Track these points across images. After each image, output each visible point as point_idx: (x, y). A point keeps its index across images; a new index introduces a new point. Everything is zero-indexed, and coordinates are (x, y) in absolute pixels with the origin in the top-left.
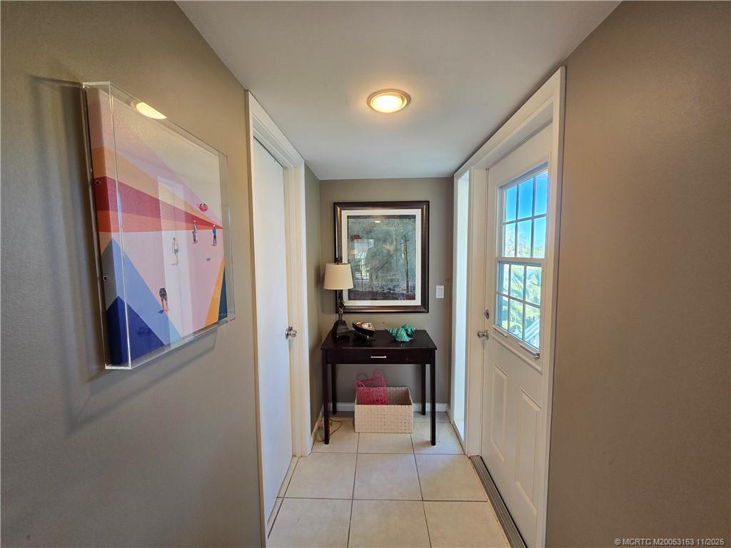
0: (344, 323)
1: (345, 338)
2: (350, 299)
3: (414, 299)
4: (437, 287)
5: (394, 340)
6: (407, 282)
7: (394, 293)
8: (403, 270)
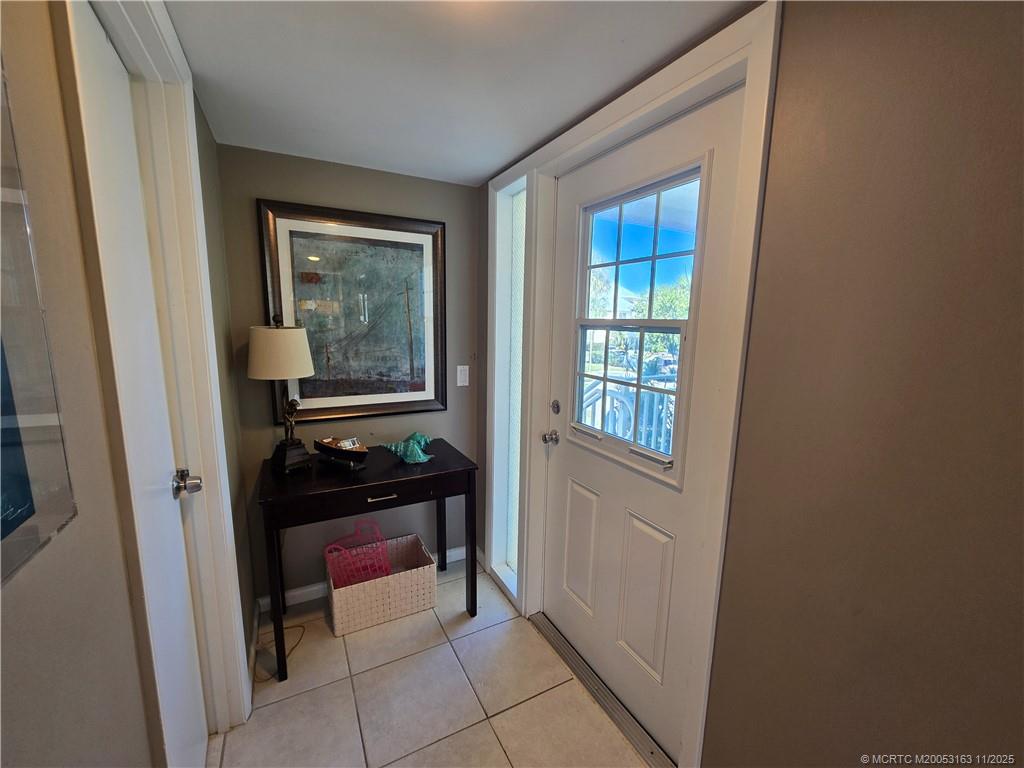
0: (299, 444)
1: (301, 471)
2: (302, 396)
3: (424, 390)
4: (459, 367)
5: (400, 463)
6: (412, 361)
7: (388, 381)
8: (404, 341)
